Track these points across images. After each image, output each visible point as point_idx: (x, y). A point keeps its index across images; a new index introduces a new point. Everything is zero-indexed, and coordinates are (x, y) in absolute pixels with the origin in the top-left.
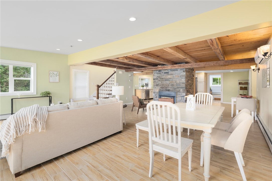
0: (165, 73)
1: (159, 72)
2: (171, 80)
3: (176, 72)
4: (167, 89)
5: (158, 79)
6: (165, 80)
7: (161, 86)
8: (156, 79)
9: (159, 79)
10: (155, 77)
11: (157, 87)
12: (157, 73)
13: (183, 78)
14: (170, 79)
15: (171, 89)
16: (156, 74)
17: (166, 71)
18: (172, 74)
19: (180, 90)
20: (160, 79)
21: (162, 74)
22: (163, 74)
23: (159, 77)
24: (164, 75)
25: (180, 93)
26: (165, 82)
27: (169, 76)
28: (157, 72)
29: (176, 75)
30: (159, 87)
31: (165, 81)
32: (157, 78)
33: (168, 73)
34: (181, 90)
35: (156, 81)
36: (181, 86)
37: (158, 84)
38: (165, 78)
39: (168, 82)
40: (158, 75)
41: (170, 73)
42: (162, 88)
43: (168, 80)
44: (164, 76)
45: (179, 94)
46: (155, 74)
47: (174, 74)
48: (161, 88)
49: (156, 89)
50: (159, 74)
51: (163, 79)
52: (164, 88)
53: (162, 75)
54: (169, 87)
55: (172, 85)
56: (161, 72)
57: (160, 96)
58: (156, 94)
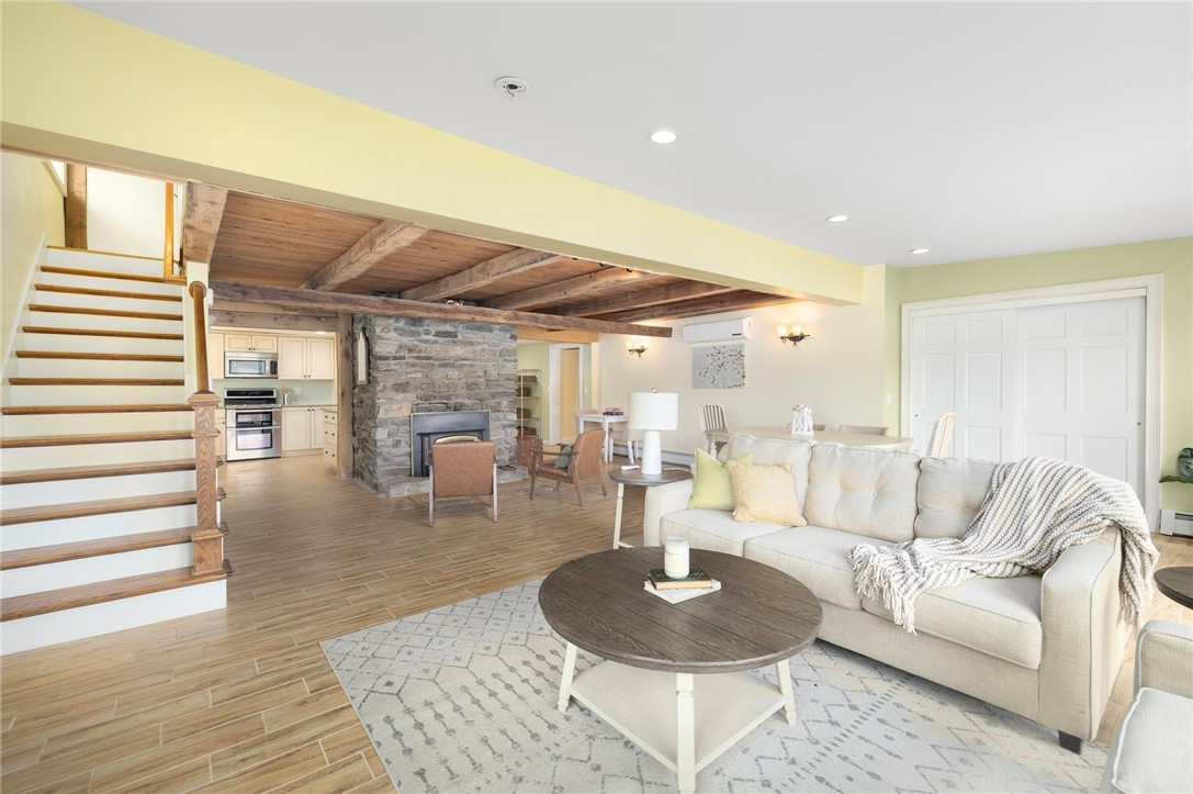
0: (438, 334)
1: (412, 328)
2: (465, 365)
3: (487, 335)
4: (452, 402)
5: (404, 358)
6: (440, 366)
7: (421, 393)
8: (395, 358)
9: (411, 361)
10: (389, 349)
11: (400, 396)
12: (401, 332)
13: (510, 361)
14: (464, 359)
15: (467, 402)
16: (393, 334)
17: (448, 328)
18: (472, 343)
19: (499, 403)
20: (418, 358)
21: (424, 337)
22: (430, 337)
23: (410, 350)
24: (435, 342)
25: (500, 415)
26: (439, 375)
27: (459, 351)
28: (401, 324)
29: (486, 346)
30: (412, 396)
31: (441, 369)
32: (401, 354)
33: (456, 337)
34: (505, 403)
35: (393, 367)
36: (502, 390)
37: (408, 383)
38: (442, 355)
39: (454, 374)
40: (406, 340)
41: (460, 337)
42: (427, 400)
43: (452, 366)
44: (438, 347)
45: (499, 419)
46: (389, 331)
47: (479, 343)
48: (421, 398)
49: (395, 406)
50: (413, 334)
51: (431, 361)
52: (435, 398)
53: (427, 342)
54: (457, 396)
55: (469, 386)
56: (421, 329)
57: (419, 437)
58: (396, 427)
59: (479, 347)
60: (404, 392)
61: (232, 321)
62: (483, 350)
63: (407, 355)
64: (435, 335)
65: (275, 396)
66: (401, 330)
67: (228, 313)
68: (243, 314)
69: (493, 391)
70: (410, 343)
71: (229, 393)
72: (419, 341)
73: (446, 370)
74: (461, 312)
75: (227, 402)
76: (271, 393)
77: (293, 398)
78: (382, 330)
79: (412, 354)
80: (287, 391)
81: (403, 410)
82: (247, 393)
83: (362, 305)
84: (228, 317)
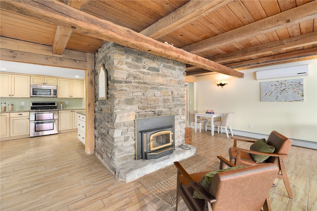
0: (150, 69)
1: (136, 63)
2: (163, 88)
3: (173, 72)
4: (157, 110)
5: (131, 82)
6: (151, 88)
7: (141, 105)
8: (126, 82)
9: (137, 85)
10: (122, 76)
11: (129, 107)
12: (130, 65)
14: (163, 85)
15: (164, 110)
16: (125, 67)
18: (166, 76)
19: (178, 110)
20: (139, 83)
21: (142, 70)
22: (145, 70)
23: (135, 77)
24: (148, 74)
25: (178, 116)
27: (160, 80)
29: (172, 78)
30: (135, 107)
31: (152, 91)
32: (130, 79)
33: (159, 71)
35: (125, 88)
36: (179, 103)
37: (133, 99)
38: (152, 82)
39: (158, 93)
40: (132, 71)
41: (160, 72)
42: (144, 109)
43: (157, 88)
44: (149, 77)
46: (122, 64)
47: (169, 76)
48: (140, 108)
49: (126, 114)
50: (137, 67)
51: (146, 85)
52: (148, 108)
53: (144, 73)
54: (159, 106)
55: (165, 101)
56: (140, 65)
57: (140, 134)
58: (126, 128)
59: (169, 79)
60: (131, 104)
61: (14, 57)
62: (171, 80)
63: (133, 81)
64: (148, 69)
65: (56, 105)
66: (130, 64)
67: (12, 51)
68: (23, 53)
69: (175, 103)
70: (135, 73)
71: (33, 104)
72: (140, 72)
73: (154, 91)
74: (173, 50)
75: (32, 108)
76: (54, 104)
77: (65, 106)
78: (118, 63)
79: (135, 80)
80: (62, 103)
81: (131, 116)
82: (42, 104)
83: (111, 30)
84: (11, 54)
